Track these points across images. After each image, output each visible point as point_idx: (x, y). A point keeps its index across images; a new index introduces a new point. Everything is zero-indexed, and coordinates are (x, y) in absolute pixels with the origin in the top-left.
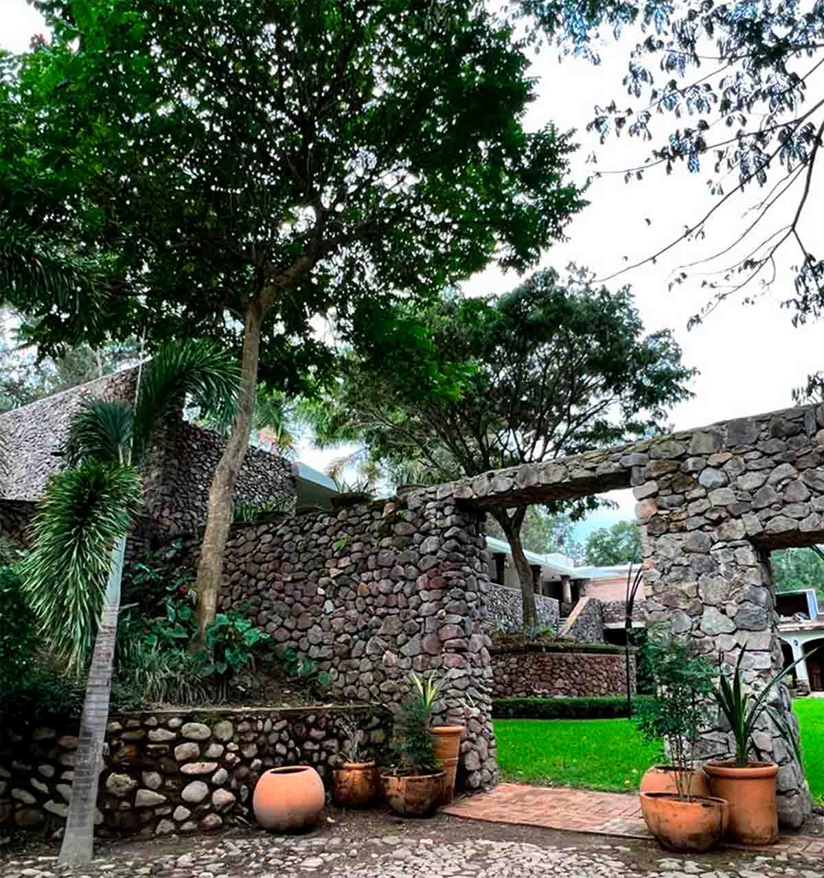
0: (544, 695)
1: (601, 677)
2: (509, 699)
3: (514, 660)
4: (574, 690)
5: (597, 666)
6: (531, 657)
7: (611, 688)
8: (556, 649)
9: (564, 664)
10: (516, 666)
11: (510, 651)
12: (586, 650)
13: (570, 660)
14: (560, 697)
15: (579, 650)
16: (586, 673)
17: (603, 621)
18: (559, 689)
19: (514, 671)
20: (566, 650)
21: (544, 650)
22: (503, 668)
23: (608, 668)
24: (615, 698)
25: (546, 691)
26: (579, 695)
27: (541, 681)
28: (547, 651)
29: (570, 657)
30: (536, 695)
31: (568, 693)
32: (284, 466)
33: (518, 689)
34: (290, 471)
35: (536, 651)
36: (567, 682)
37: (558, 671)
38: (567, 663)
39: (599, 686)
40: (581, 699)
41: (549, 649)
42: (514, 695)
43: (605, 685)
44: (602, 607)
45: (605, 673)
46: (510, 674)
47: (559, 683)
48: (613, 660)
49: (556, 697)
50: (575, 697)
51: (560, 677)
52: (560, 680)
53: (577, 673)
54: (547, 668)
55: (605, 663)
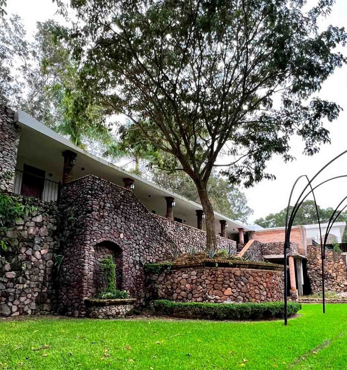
0: (216, 301)
1: (262, 287)
2: (189, 303)
3: (194, 273)
4: (240, 297)
5: (259, 279)
6: (207, 271)
7: (269, 295)
8: (226, 265)
9: (233, 276)
10: (195, 277)
11: (191, 266)
12: (251, 266)
13: (238, 273)
14: (228, 302)
15: (245, 265)
16: (250, 283)
17: (262, 254)
18: (229, 296)
19: (194, 281)
20: (234, 265)
21: (217, 265)
22: (186, 279)
23: (267, 280)
24: (272, 303)
25: (217, 297)
26: (244, 301)
27: (214, 289)
28: (219, 266)
29: (238, 271)
30: (209, 300)
31: (235, 299)
32: (7, 113)
33: (197, 295)
34: (13, 118)
35: (211, 266)
36: (235, 291)
37: (228, 282)
38: (235, 276)
39: (260, 294)
40: (245, 304)
41: (221, 265)
42: (194, 300)
43: (265, 293)
44: (262, 246)
45: (265, 284)
46: (192, 283)
47: (228, 292)
48: (271, 275)
49: (225, 302)
50: (241, 303)
51: (230, 286)
52: (229, 289)
53: (242, 283)
54: (219, 279)
55: (265, 276)
